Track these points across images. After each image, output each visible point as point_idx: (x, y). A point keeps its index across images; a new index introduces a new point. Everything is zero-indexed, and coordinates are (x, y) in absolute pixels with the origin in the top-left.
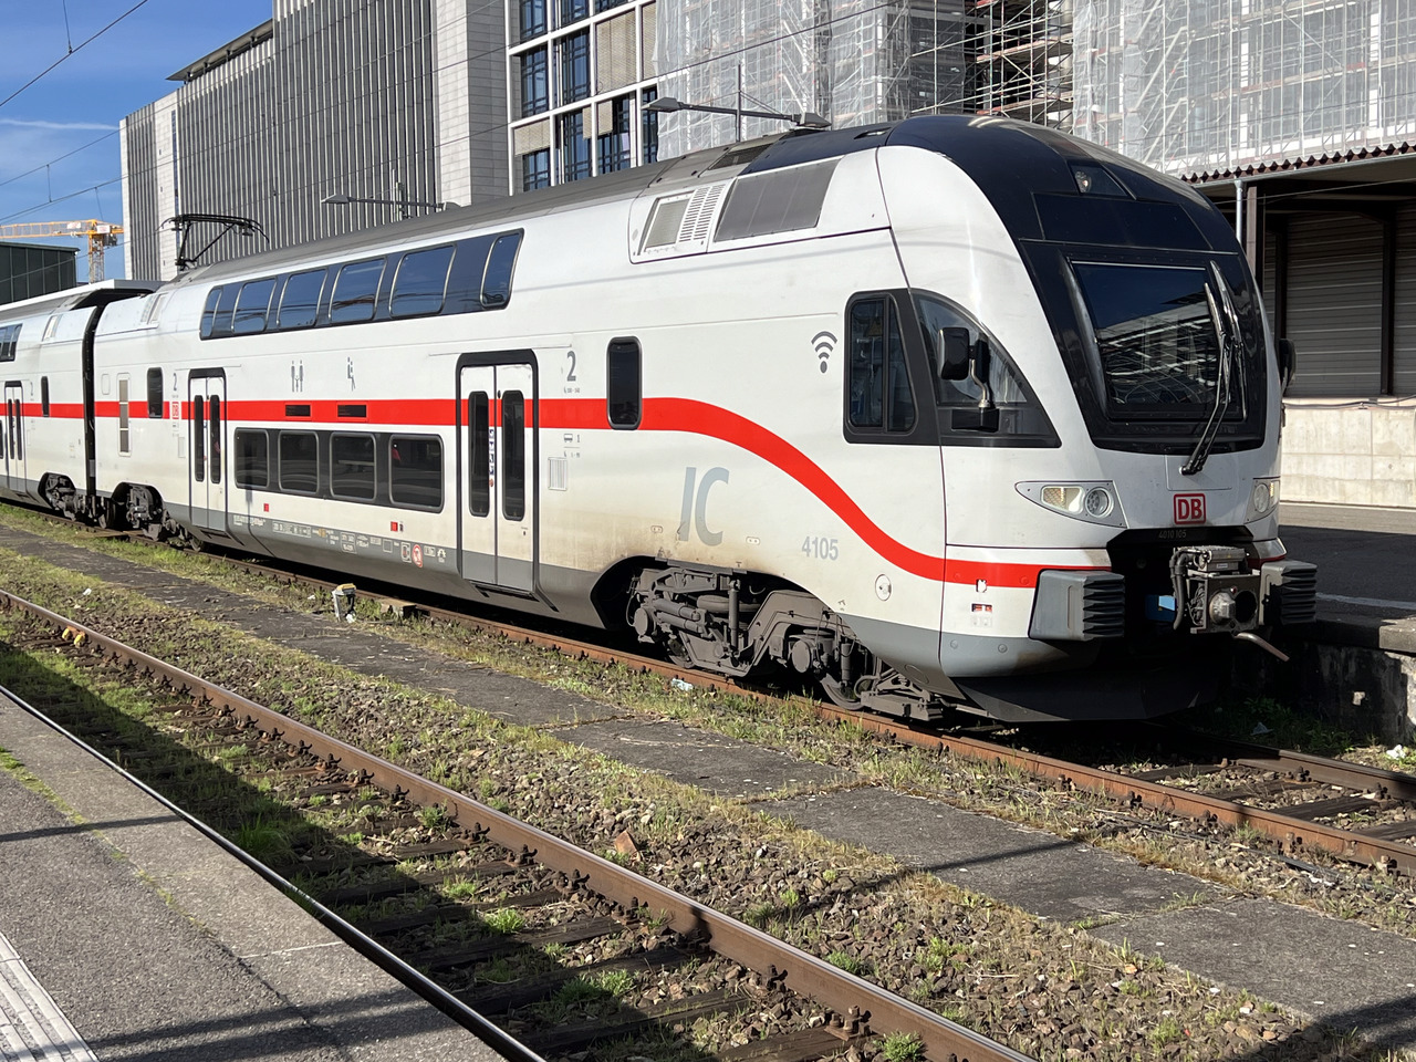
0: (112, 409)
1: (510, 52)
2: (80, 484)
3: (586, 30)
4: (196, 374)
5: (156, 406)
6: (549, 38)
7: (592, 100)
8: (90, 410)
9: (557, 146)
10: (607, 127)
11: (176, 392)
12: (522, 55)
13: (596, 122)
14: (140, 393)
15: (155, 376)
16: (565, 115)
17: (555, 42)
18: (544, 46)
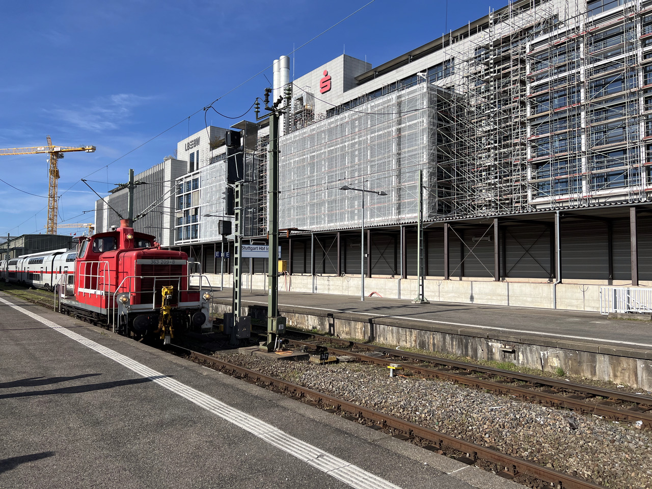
0: (55, 272)
1: (176, 196)
2: (50, 285)
3: (190, 193)
4: (65, 267)
5: (60, 272)
6: (183, 194)
7: (191, 208)
8: (52, 272)
9: (184, 217)
10: (193, 214)
11: (62, 270)
12: (179, 197)
13: (192, 213)
14: (58, 270)
15: (60, 267)
16: (186, 210)
17: (185, 195)
18: (182, 196)
